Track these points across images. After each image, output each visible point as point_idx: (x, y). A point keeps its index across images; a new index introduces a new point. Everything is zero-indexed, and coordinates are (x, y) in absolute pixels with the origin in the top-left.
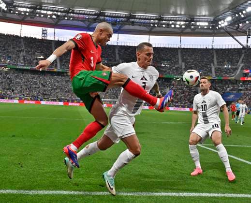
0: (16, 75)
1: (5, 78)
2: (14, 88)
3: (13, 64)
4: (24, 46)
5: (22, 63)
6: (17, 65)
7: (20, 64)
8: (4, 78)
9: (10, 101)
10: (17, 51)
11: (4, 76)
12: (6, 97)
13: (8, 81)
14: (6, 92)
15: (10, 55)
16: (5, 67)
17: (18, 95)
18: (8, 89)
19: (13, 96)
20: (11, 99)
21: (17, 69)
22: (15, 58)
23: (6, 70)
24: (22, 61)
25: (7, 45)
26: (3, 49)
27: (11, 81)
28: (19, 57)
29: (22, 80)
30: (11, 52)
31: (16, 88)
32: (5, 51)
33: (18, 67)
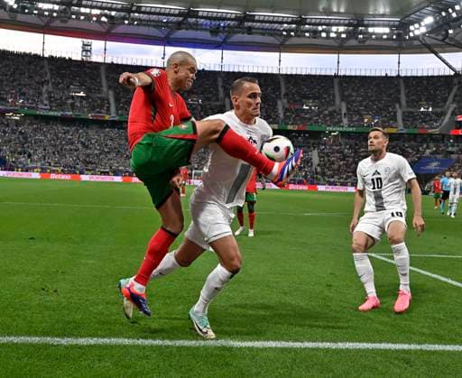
0: (35, 126)
1: (15, 134)
2: (32, 152)
3: (29, 108)
4: (49, 74)
5: (46, 105)
6: (37, 109)
7: (43, 107)
8: (14, 132)
9: (25, 175)
10: (38, 83)
11: (12, 130)
12: (18, 168)
13: (21, 139)
14: (17, 159)
15: (24, 90)
16: (16, 112)
17: (39, 164)
18: (20, 153)
19: (30, 165)
20: (27, 171)
21: (36, 117)
22: (34, 96)
23: (17, 118)
24: (45, 102)
25: (18, 72)
26: (12, 79)
27: (25, 138)
28: (40, 94)
29: (46, 136)
30: (25, 86)
31: (36, 150)
32: (15, 84)
33: (38, 113)
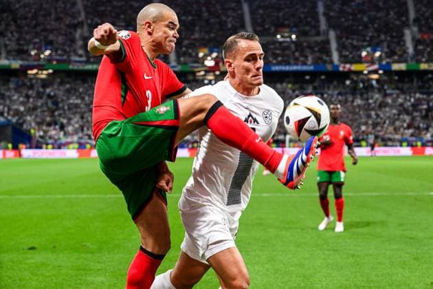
0: (68, 86)
1: (41, 98)
2: (65, 121)
3: (58, 61)
4: (83, 14)
5: (81, 56)
6: (69, 62)
7: (77, 59)
8: (40, 96)
9: (57, 154)
10: (69, 26)
11: (38, 93)
12: (47, 144)
13: (50, 104)
14: (45, 132)
15: (51, 37)
16: (41, 68)
17: (75, 138)
18: (49, 125)
19: (64, 140)
20: (59, 148)
21: (70, 73)
22: (64, 44)
23: (43, 76)
24: (81, 52)
25: (42, 13)
26: (34, 22)
27: (56, 103)
28: (73, 41)
29: (83, 99)
30: (51, 31)
31: (70, 119)
32: (38, 29)
33: (71, 67)
